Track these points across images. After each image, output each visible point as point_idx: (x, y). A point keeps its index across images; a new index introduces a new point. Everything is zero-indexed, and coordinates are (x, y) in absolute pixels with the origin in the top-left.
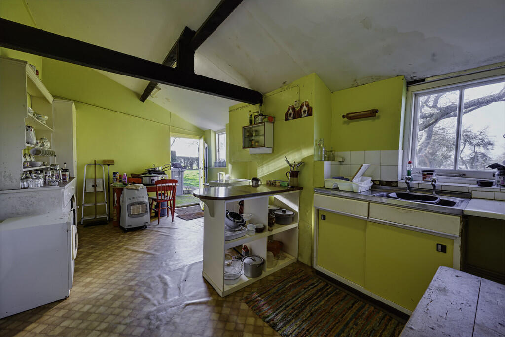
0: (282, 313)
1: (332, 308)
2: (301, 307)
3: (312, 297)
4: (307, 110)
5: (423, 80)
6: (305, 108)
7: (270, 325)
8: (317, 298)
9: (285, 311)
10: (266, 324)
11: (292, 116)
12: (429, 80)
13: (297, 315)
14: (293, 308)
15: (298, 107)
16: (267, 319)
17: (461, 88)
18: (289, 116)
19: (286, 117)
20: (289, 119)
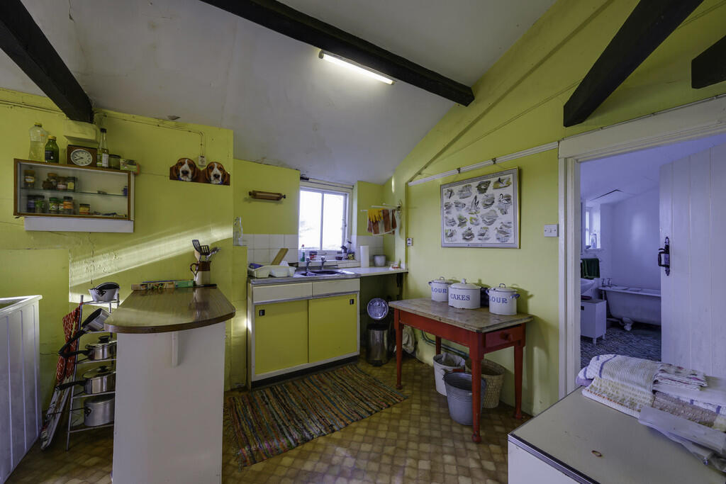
0: (291, 431)
1: (304, 396)
2: (290, 415)
3: (282, 404)
4: (221, 175)
5: (308, 179)
6: (216, 171)
7: (303, 444)
8: (285, 399)
9: (290, 427)
10: (300, 447)
11: (190, 175)
12: (313, 181)
13: (300, 420)
14: (289, 421)
15: (202, 166)
16: (293, 444)
17: (323, 193)
18: (181, 174)
19: (175, 174)
20: (182, 179)
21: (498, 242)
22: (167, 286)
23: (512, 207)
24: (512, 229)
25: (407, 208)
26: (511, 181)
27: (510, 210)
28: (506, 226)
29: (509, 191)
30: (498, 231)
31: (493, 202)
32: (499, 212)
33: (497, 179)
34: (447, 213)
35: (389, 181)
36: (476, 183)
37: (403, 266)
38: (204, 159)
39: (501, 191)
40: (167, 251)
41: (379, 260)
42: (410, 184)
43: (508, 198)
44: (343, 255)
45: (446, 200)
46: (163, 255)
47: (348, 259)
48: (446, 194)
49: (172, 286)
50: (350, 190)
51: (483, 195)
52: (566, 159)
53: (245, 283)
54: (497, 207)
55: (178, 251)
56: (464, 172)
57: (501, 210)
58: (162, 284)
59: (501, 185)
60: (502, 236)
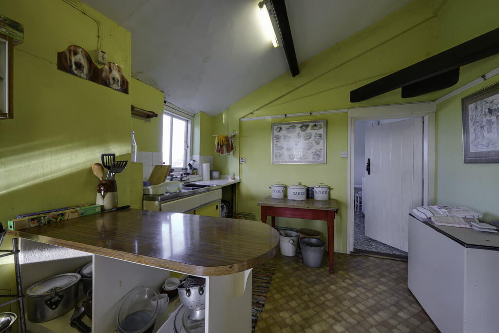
12: (168, 104)
17: (172, 116)
18: (74, 67)
19: (64, 63)
20: (76, 72)
21: (314, 160)
22: (69, 215)
23: (322, 141)
24: (322, 153)
25: (240, 136)
26: (322, 126)
27: (322, 142)
28: (319, 151)
29: (321, 131)
30: (314, 155)
31: (311, 137)
32: (314, 143)
33: (314, 124)
34: (277, 142)
35: (221, 115)
36: (300, 125)
37: (237, 178)
38: (106, 56)
39: (315, 131)
40: (54, 168)
41: (216, 174)
42: (242, 119)
43: (320, 136)
44: (189, 171)
45: (276, 133)
46: (47, 175)
47: (193, 174)
48: (276, 130)
49: (76, 215)
50: (191, 118)
51: (304, 132)
52: (351, 118)
53: (141, 201)
54: (313, 140)
55: (71, 167)
56: (289, 117)
57: (316, 142)
58: (62, 215)
59: (316, 128)
60: (315, 156)
